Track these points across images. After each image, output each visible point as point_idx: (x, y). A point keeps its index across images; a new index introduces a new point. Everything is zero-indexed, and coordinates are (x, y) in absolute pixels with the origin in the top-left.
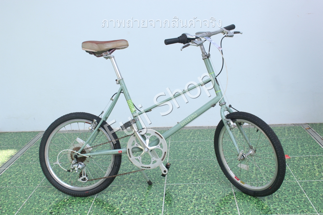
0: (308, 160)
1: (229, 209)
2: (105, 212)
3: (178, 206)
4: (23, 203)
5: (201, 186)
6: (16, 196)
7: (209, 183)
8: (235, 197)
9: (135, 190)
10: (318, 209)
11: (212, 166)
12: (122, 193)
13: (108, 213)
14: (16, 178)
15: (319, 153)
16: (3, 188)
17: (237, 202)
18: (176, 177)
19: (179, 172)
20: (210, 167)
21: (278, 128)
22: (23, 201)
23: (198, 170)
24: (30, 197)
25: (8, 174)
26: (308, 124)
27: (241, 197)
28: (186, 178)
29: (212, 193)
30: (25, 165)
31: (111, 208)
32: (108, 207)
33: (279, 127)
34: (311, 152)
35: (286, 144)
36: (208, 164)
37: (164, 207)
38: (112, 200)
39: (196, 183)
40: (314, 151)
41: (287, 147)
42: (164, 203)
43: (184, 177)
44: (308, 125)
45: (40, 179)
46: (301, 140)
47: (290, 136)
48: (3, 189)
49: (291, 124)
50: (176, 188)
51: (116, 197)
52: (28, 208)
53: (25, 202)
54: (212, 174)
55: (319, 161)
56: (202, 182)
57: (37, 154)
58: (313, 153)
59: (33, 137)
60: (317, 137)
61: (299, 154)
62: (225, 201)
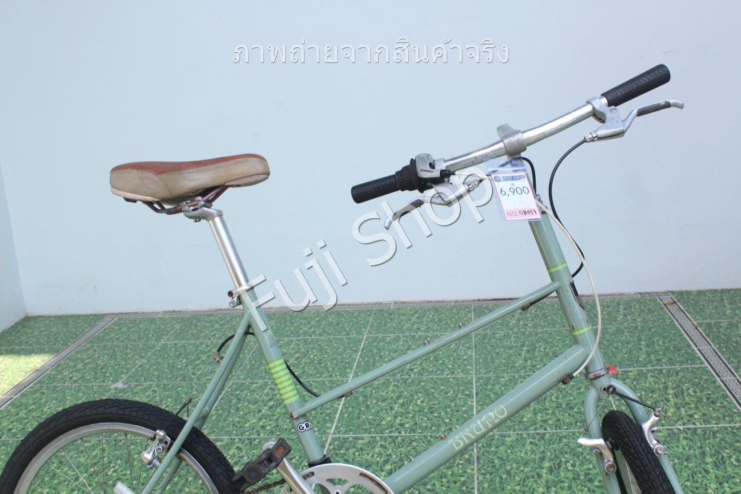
0: (657, 377)
5: (406, 440)
7: (425, 434)
8: (476, 469)
11: (442, 393)
14: (26, 419)
15: (684, 360)
17: (478, 479)
18: (359, 418)
19: (368, 407)
20: (436, 396)
21: (605, 303)
23: (410, 403)
25: (13, 410)
26: (673, 292)
27: (490, 469)
28: (378, 422)
30: (54, 390)
33: (608, 300)
34: (668, 358)
35: (615, 340)
36: (434, 388)
39: (397, 434)
40: (672, 357)
41: (617, 348)
43: (375, 418)
44: (672, 296)
46: (650, 329)
47: (627, 321)
49: (636, 294)
50: (352, 444)
54: (438, 412)
55: (681, 379)
56: (412, 432)
57: (86, 364)
58: (671, 362)
59: (91, 326)
60: (687, 324)
61: (639, 364)
62: (451, 479)
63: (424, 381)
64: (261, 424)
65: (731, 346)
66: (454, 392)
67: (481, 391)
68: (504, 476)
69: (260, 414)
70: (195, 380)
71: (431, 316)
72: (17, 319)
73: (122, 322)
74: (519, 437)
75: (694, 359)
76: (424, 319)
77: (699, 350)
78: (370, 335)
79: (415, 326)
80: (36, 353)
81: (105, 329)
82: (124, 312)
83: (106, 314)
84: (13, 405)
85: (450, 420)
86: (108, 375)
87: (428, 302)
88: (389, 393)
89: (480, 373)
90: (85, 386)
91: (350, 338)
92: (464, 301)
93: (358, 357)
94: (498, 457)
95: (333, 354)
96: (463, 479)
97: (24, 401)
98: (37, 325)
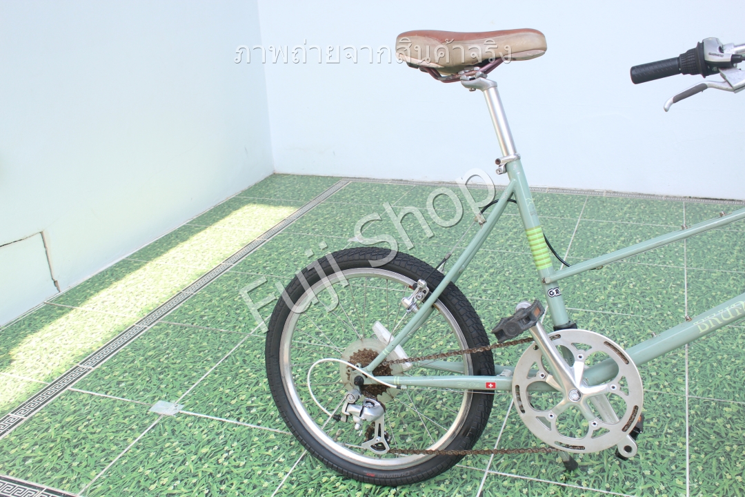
1: (667, 378)
2: (415, 347)
5: (619, 319)
7: (637, 316)
8: (687, 354)
9: (484, 310)
11: (654, 280)
13: (420, 348)
14: (277, 260)
17: (688, 364)
18: (574, 293)
19: (582, 284)
20: (648, 282)
23: (623, 285)
25: (267, 251)
27: (700, 356)
28: (592, 299)
29: (638, 337)
30: (299, 238)
31: (427, 341)
32: (424, 338)
36: (646, 274)
38: (435, 324)
39: (610, 312)
43: (589, 295)
54: (650, 296)
56: (624, 312)
57: (325, 219)
59: (329, 186)
63: (636, 267)
64: (483, 287)
66: (666, 280)
67: (692, 282)
68: (715, 365)
69: (482, 279)
70: (422, 242)
71: (642, 207)
72: (267, 175)
73: (356, 185)
74: (731, 330)
76: (636, 210)
78: (584, 219)
79: (627, 216)
80: (283, 205)
81: (341, 190)
82: (357, 177)
83: (342, 178)
84: (266, 247)
85: (662, 306)
86: (345, 230)
87: (640, 194)
88: (603, 274)
89: (691, 266)
90: (325, 237)
91: (565, 220)
92: (675, 197)
93: (572, 238)
94: (709, 346)
95: (549, 232)
96: (674, 361)
97: (275, 244)
98: (283, 181)
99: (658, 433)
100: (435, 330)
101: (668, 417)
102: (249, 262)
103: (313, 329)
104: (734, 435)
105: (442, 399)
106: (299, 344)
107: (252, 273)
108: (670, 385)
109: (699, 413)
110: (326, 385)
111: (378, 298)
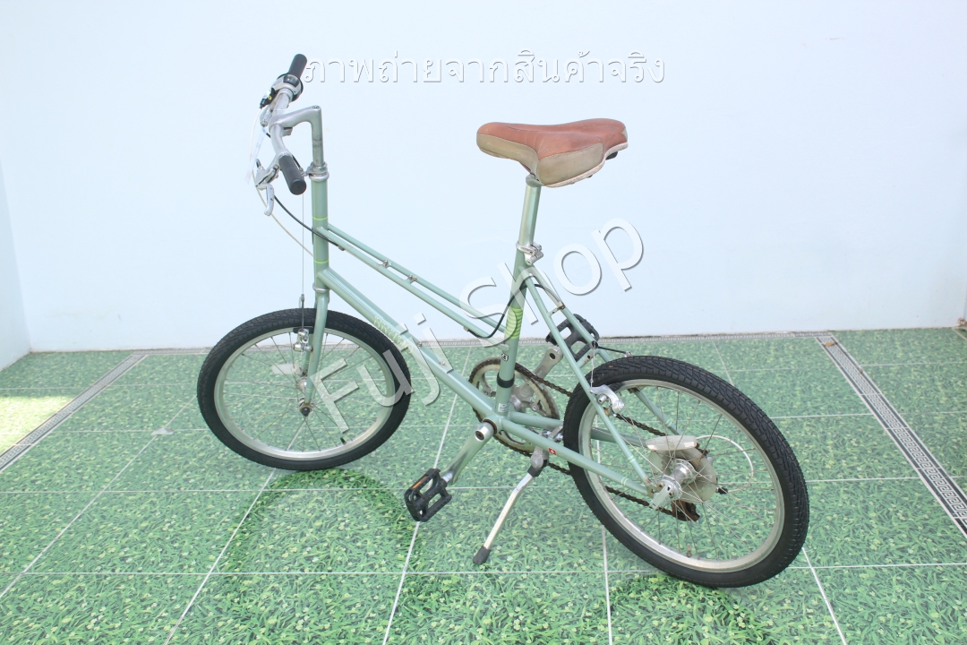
0: (814, 427)
1: (582, 554)
2: (260, 559)
3: (449, 545)
4: (58, 533)
6: (43, 515)
7: (542, 486)
9: (347, 502)
10: (813, 556)
12: (313, 510)
13: (268, 560)
14: (52, 469)
15: (847, 408)
16: (16, 495)
21: (752, 343)
22: (58, 529)
24: (79, 518)
25: (33, 460)
26: (834, 332)
28: (484, 473)
29: (544, 511)
30: (80, 437)
32: (271, 547)
33: (756, 340)
34: (826, 406)
35: (765, 384)
37: (414, 547)
38: (284, 527)
39: (507, 487)
40: (833, 404)
41: (766, 394)
42: (417, 536)
43: (480, 469)
44: (833, 336)
45: (111, 472)
46: (806, 373)
47: (778, 363)
48: (15, 498)
49: (789, 333)
50: (455, 498)
51: (295, 521)
52: (67, 546)
53: (64, 530)
55: (842, 429)
57: (116, 408)
58: (831, 409)
59: (116, 364)
60: (850, 367)
61: (793, 412)
62: (574, 534)
64: (343, 475)
65: (901, 393)
70: (256, 426)
73: (155, 359)
75: (857, 407)
76: (533, 359)
77: (864, 397)
80: (50, 395)
81: (134, 368)
82: (155, 348)
83: (133, 351)
84: (32, 454)
86: (146, 420)
87: (536, 339)
90: (119, 433)
93: (454, 402)
96: (588, 534)
97: (45, 449)
98: (45, 362)
99: (576, 618)
100: (284, 534)
101: (586, 599)
102: (9, 476)
103: (115, 554)
104: (662, 607)
105: (303, 618)
106: (97, 576)
107: (15, 492)
108: (586, 562)
109: (621, 589)
110: (143, 622)
111: (203, 504)
